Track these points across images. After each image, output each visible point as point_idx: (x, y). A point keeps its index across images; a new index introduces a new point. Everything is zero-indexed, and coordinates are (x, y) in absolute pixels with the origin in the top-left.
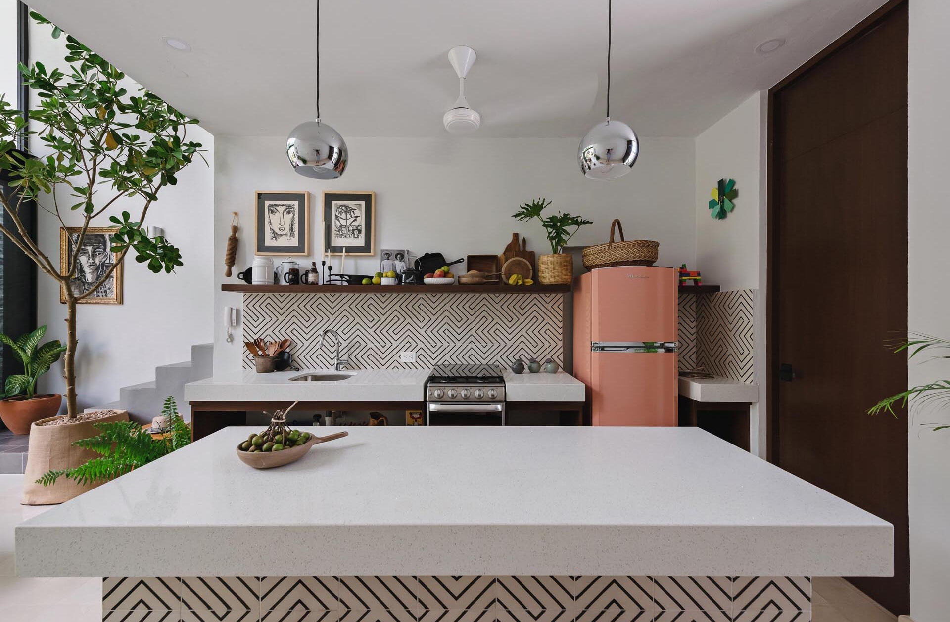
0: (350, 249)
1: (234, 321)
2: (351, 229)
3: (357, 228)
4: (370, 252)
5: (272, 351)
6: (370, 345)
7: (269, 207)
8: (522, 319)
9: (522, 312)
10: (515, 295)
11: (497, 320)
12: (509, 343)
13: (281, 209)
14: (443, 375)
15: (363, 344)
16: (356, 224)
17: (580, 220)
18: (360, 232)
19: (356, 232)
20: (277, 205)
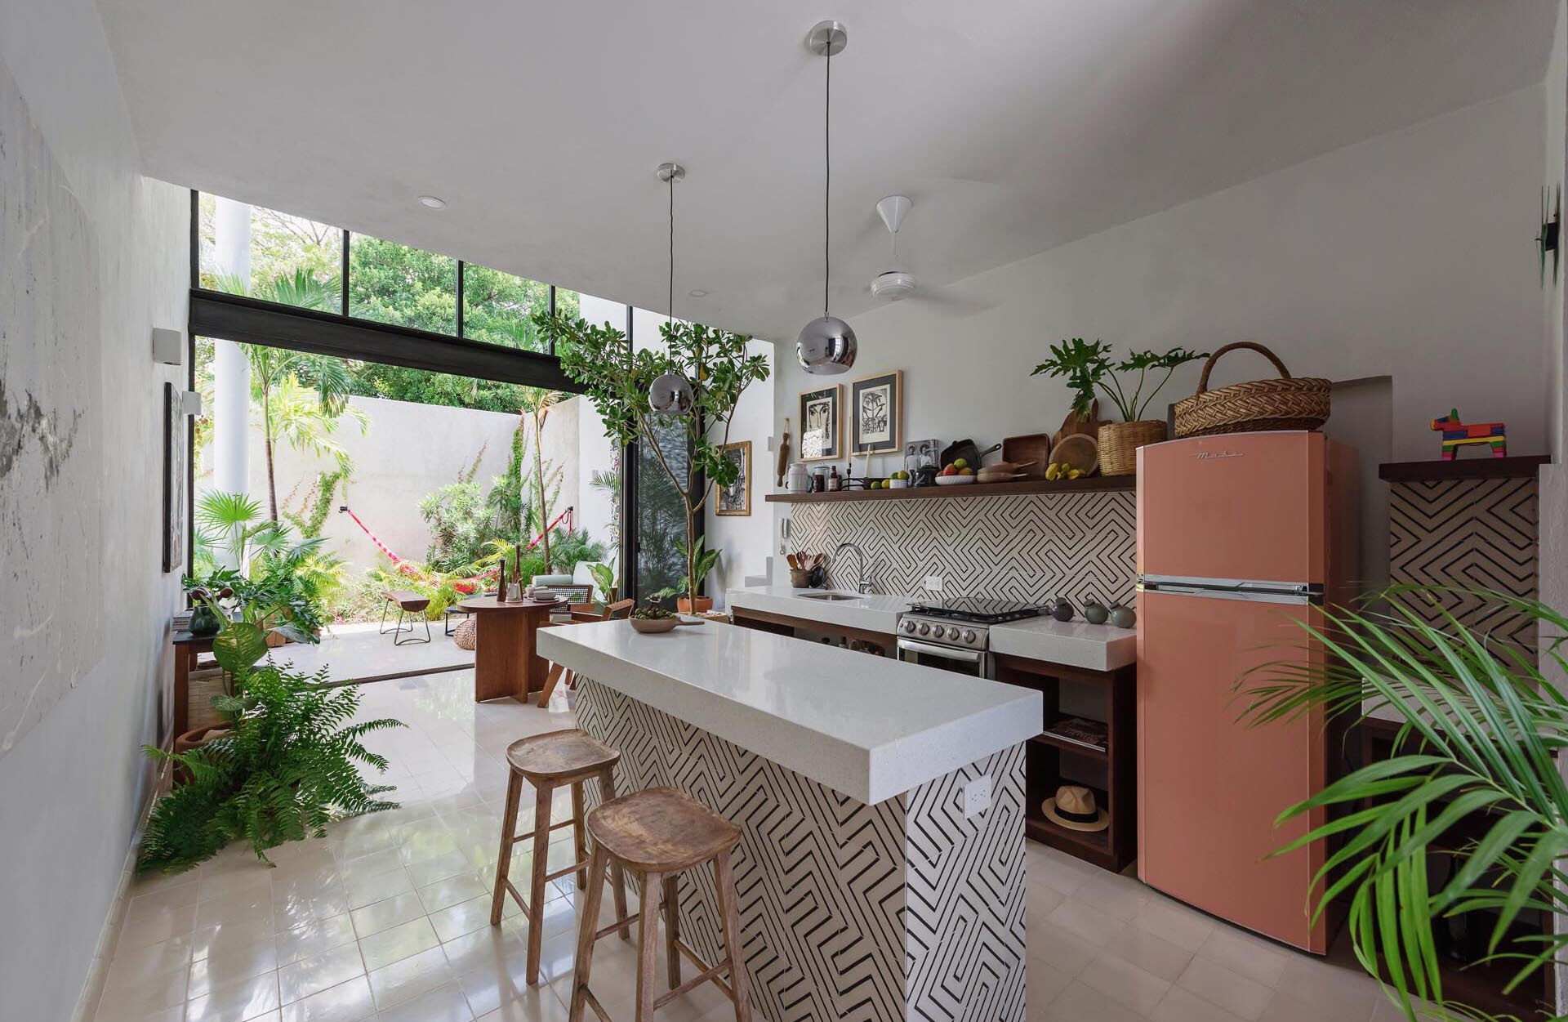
0: (875, 446)
1: (785, 533)
2: (877, 421)
3: (882, 418)
4: (894, 447)
5: (809, 565)
6: (895, 565)
7: (810, 408)
8: (1090, 535)
9: (1091, 523)
10: (1078, 496)
11: (1049, 535)
12: (1070, 574)
13: (818, 408)
14: (975, 611)
15: (888, 564)
16: (881, 414)
17: (1180, 355)
18: (885, 425)
19: (882, 424)
20: (815, 405)
